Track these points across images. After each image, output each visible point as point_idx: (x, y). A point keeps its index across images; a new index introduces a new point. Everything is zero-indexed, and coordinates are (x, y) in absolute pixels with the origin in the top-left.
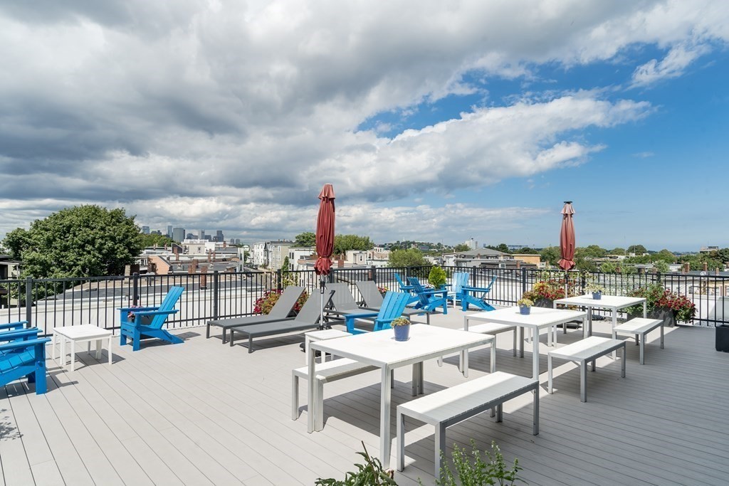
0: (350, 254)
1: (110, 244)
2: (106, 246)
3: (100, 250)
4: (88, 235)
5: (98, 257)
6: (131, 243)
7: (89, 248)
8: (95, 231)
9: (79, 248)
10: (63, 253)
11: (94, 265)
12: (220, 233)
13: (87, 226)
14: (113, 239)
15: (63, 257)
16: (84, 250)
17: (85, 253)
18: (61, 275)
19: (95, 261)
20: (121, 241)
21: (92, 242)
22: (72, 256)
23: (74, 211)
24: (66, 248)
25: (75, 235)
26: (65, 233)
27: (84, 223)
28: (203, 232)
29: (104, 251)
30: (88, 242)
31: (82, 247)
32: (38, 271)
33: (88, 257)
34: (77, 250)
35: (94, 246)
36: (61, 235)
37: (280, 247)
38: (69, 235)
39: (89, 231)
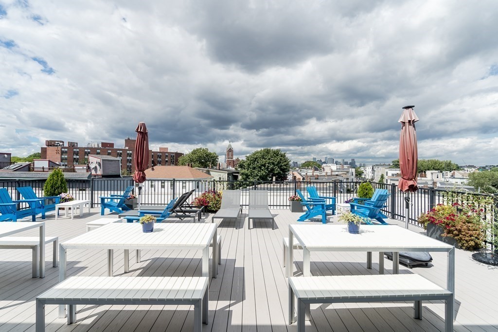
0: (428, 173)
1: (272, 166)
2: (270, 167)
3: (267, 169)
4: (263, 162)
5: (266, 173)
6: (282, 166)
7: (263, 168)
8: (266, 160)
10: (253, 171)
12: (353, 160)
13: (263, 158)
14: (273, 163)
16: (261, 169)
18: (252, 180)
20: (277, 165)
21: (264, 165)
22: (256, 172)
23: (257, 152)
24: (254, 168)
25: (258, 162)
26: (254, 161)
27: (262, 156)
28: (343, 160)
29: (269, 169)
31: (260, 168)
32: (245, 178)
33: (262, 172)
34: (258, 169)
35: (265, 167)
37: (381, 168)
38: (256, 162)
39: (264, 160)
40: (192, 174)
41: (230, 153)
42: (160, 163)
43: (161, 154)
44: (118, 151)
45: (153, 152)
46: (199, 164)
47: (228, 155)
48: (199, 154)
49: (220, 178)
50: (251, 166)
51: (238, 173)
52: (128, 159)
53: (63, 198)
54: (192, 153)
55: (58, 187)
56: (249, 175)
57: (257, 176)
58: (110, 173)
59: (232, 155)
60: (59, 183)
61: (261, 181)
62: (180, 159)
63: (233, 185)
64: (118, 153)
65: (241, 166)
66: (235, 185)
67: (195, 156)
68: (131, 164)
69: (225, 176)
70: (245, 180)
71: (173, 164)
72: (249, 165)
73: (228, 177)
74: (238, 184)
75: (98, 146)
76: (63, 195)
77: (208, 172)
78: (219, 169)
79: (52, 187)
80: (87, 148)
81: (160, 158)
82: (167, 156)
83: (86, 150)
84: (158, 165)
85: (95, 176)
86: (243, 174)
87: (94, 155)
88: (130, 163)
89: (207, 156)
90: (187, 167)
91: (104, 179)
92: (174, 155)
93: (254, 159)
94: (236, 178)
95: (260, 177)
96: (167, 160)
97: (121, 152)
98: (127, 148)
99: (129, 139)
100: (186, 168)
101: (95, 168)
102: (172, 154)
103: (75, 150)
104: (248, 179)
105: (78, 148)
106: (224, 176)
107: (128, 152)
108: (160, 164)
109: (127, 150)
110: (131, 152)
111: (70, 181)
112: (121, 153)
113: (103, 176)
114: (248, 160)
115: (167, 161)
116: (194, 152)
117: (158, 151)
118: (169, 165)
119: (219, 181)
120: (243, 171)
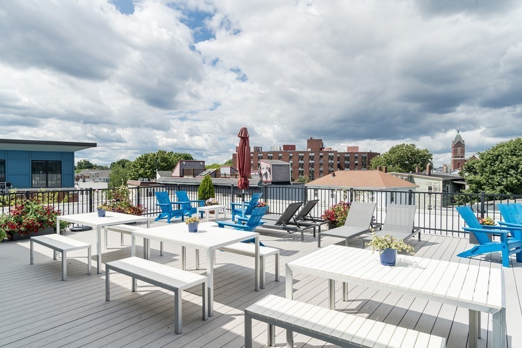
4: (513, 162)
7: (512, 172)
9: (503, 172)
10: (491, 176)
11: (515, 186)
13: (514, 155)
15: (491, 179)
17: (509, 176)
18: (488, 192)
19: (516, 182)
22: (497, 178)
23: (502, 146)
24: (494, 172)
25: (501, 162)
26: (495, 161)
27: (512, 151)
30: (512, 167)
32: (474, 188)
34: (501, 173)
35: (517, 171)
36: (491, 163)
38: (498, 163)
39: (515, 158)
40: (384, 181)
41: (459, 149)
42: (347, 166)
43: (349, 155)
44: (300, 154)
45: (339, 153)
46: (400, 167)
47: (455, 152)
48: (400, 153)
49: (430, 188)
50: (487, 169)
51: (463, 180)
52: (310, 163)
53: (210, 203)
54: (390, 152)
55: (207, 192)
56: (484, 184)
57: (500, 185)
58: (280, 179)
59: (463, 152)
60: (208, 188)
61: (508, 193)
62: (373, 161)
63: (452, 198)
64: (300, 156)
65: (470, 169)
66: (456, 199)
67: (394, 156)
68: (313, 169)
69: (438, 185)
70: (476, 192)
71: (365, 167)
72: (483, 167)
73: (444, 186)
74: (462, 197)
75: (280, 149)
76: (211, 200)
77: (411, 179)
78: (430, 175)
79: (203, 192)
80: (270, 153)
81: (348, 160)
82: (356, 158)
83: (269, 155)
84: (346, 169)
85: (266, 183)
86: (470, 182)
87: (265, 160)
88: (312, 167)
89: (413, 155)
90: (378, 171)
91: (274, 186)
92: (366, 155)
93: (494, 157)
94: (459, 187)
95: (507, 187)
96: (356, 162)
97: (303, 154)
98: (309, 150)
99: (311, 139)
100: (376, 173)
101: (266, 174)
102: (363, 155)
103: (259, 155)
104: (480, 190)
105: (262, 153)
106: (436, 185)
107: (310, 154)
108: (348, 168)
109: (310, 152)
110: (313, 154)
111: (216, 186)
112: (303, 156)
113: (273, 183)
114: (483, 159)
115: (357, 164)
116: (393, 151)
117: (346, 151)
118: (361, 169)
119: (430, 193)
120: (472, 177)
